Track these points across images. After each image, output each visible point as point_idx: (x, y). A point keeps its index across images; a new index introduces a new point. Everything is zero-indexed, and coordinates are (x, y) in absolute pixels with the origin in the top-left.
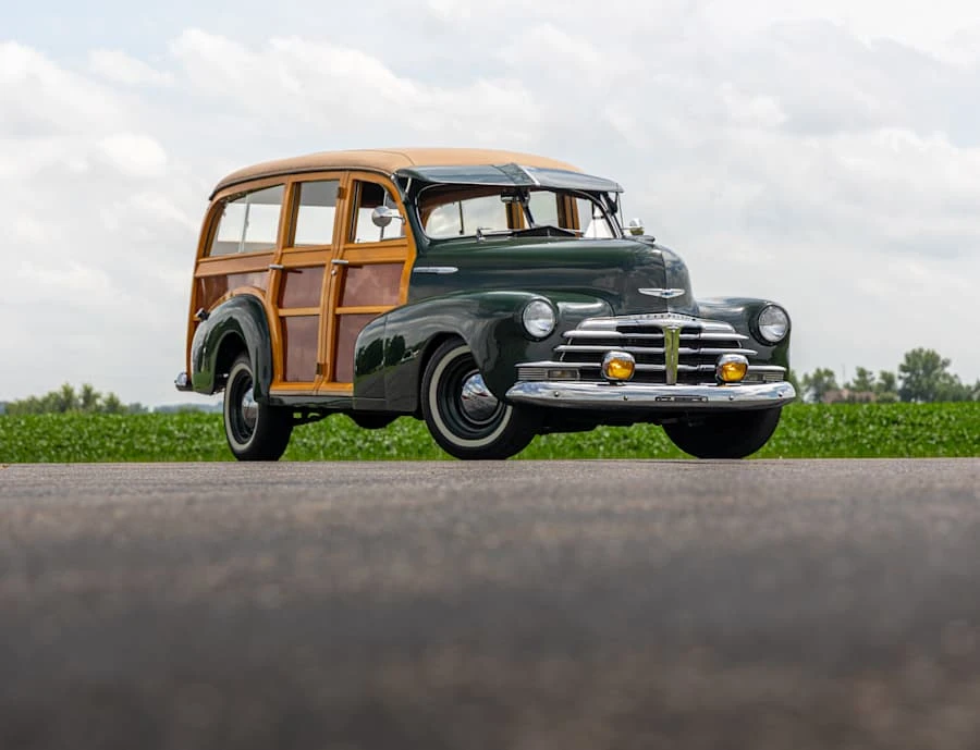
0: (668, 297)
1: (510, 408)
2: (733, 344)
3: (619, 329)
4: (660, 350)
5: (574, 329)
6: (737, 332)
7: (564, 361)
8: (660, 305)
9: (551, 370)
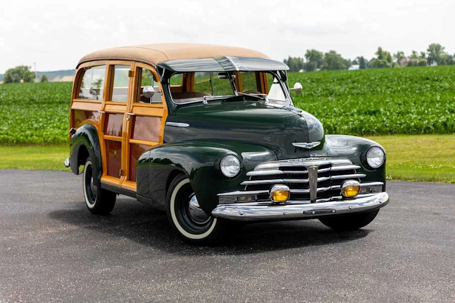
0: (310, 148)
1: (215, 220)
2: (351, 171)
3: (281, 168)
4: (306, 180)
5: (253, 170)
6: (354, 164)
7: (247, 191)
8: (305, 153)
9: (238, 197)
